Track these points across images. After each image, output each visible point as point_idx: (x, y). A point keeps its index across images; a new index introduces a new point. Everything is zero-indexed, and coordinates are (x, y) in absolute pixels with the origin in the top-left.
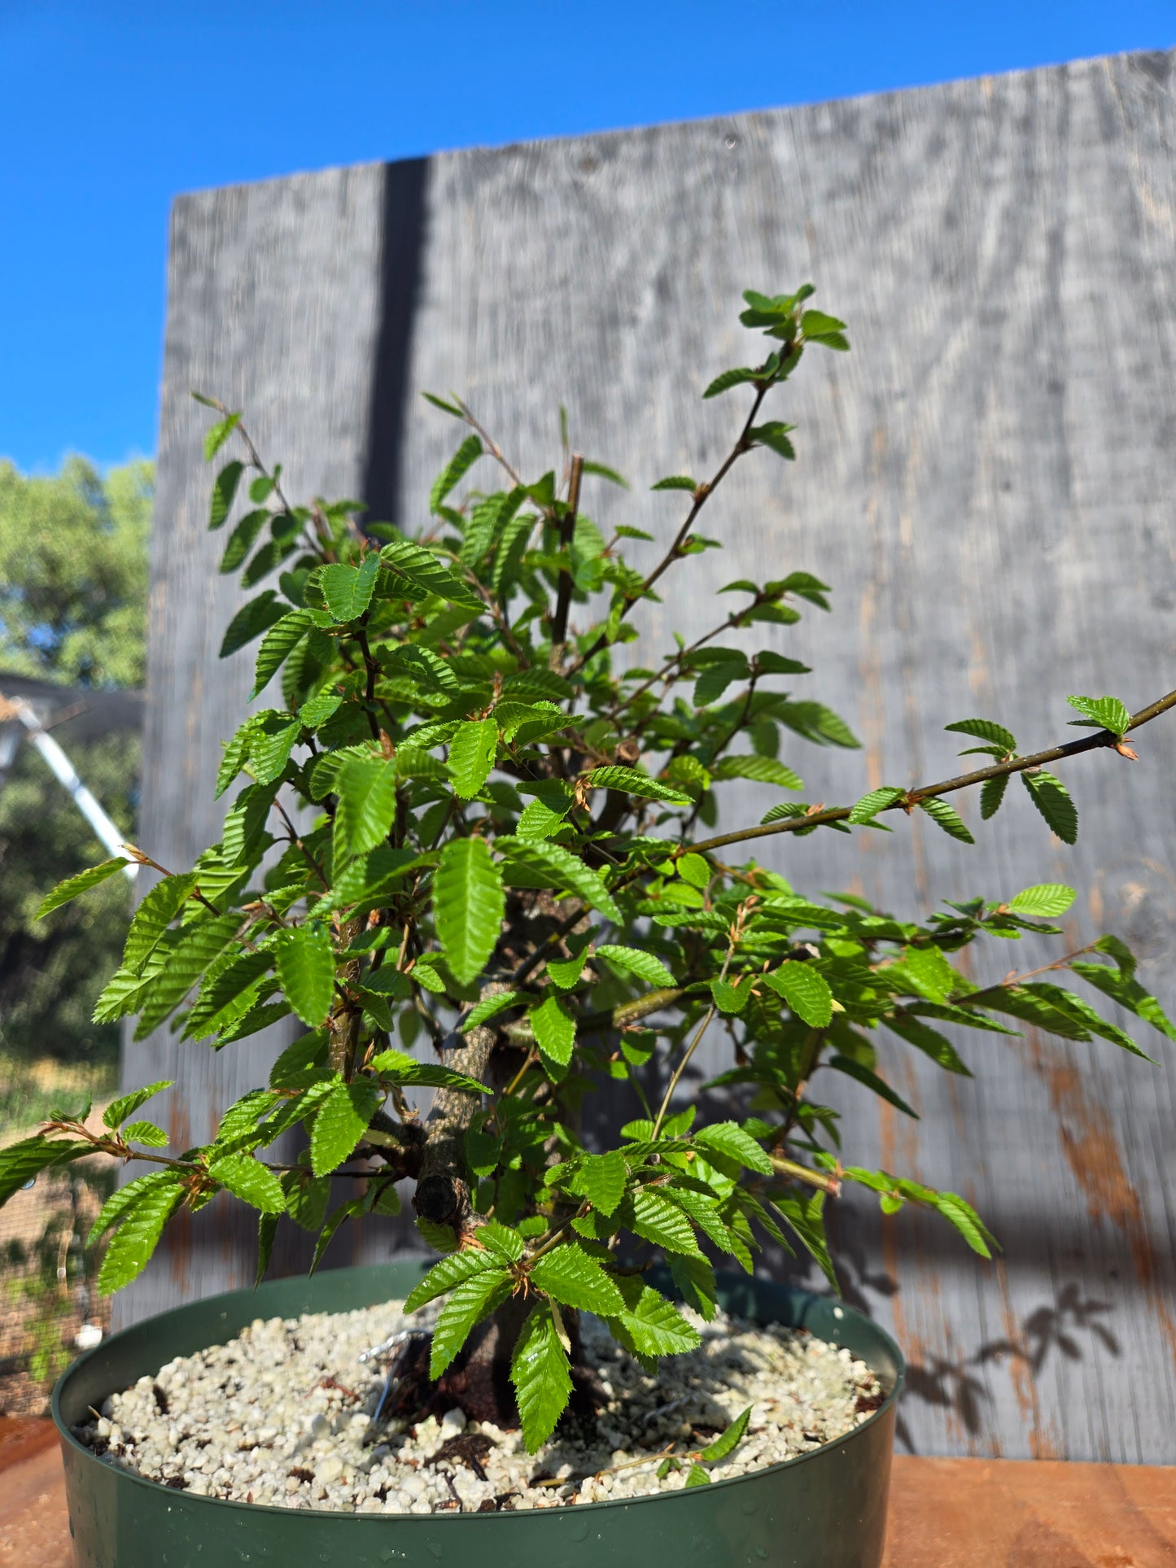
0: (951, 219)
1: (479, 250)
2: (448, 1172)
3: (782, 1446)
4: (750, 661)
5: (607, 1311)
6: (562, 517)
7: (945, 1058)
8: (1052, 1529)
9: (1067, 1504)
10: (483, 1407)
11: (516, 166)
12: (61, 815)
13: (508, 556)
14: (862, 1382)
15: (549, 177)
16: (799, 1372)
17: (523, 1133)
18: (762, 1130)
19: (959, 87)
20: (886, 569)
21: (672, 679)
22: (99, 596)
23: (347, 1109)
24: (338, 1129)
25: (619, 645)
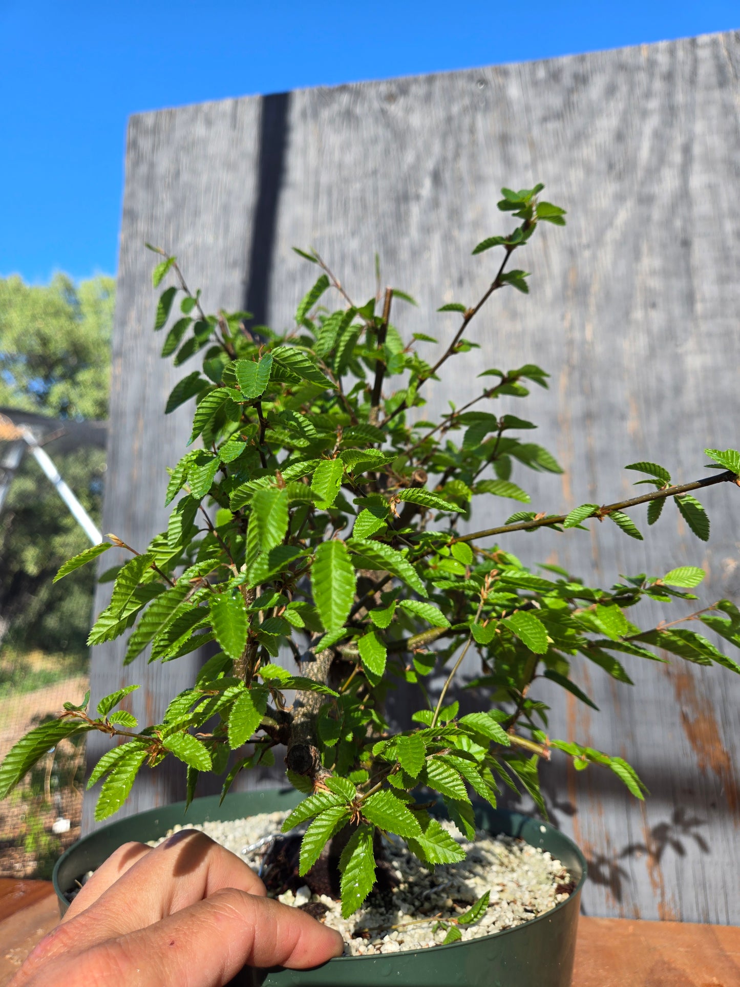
0: (620, 137)
1: (321, 151)
2: (307, 742)
3: (510, 915)
4: (498, 421)
5: (411, 835)
6: (379, 327)
7: (616, 673)
8: (673, 966)
9: (682, 949)
10: (322, 886)
11: (345, 99)
12: (48, 499)
13: (344, 350)
14: (559, 874)
15: (366, 105)
16: (518, 866)
17: (353, 718)
18: (501, 717)
19: (627, 52)
20: (576, 356)
21: (445, 429)
22: (73, 361)
23: (249, 706)
24: (245, 718)
25: (414, 408)
